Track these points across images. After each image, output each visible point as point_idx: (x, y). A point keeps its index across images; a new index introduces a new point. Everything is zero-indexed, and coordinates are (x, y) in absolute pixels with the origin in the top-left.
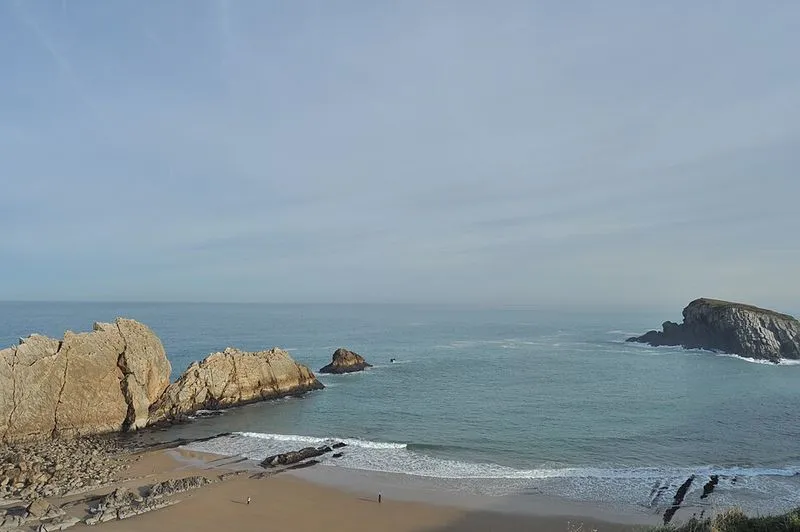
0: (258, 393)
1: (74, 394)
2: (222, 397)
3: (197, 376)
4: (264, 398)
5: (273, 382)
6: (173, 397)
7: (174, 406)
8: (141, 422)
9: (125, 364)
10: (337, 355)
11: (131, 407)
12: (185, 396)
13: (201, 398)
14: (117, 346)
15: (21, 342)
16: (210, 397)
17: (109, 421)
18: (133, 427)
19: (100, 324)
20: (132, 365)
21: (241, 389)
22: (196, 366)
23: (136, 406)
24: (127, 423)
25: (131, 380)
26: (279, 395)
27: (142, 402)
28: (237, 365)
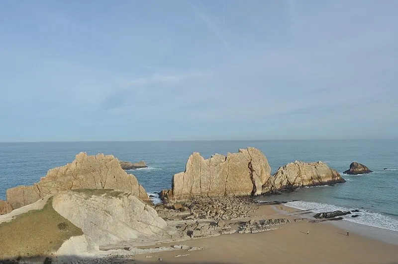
0: (311, 182)
1: (232, 179)
2: (294, 183)
3: (283, 173)
4: (314, 185)
5: (319, 178)
6: (272, 183)
7: (273, 186)
8: (259, 192)
9: (251, 166)
10: (352, 165)
11: (254, 185)
12: (277, 182)
13: (285, 183)
14: (248, 159)
15: (212, 157)
16: (289, 183)
17: (246, 190)
18: (256, 194)
19: (241, 150)
20: (254, 167)
21: (303, 180)
22: (282, 169)
23: (256, 185)
24: (253, 192)
25: (254, 173)
26: (322, 184)
27: (259, 184)
28: (301, 169)
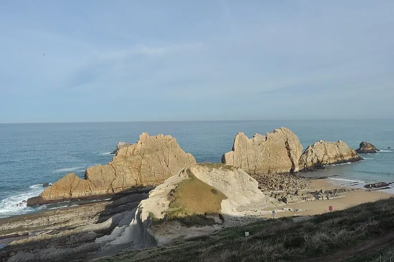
0: (336, 160)
1: (274, 157)
2: (322, 161)
3: (312, 152)
4: (339, 162)
5: (341, 156)
6: (304, 160)
7: (305, 164)
8: (297, 169)
9: (288, 146)
10: (362, 145)
11: (293, 163)
12: (309, 160)
13: (315, 161)
14: (284, 138)
15: (254, 137)
16: (318, 161)
17: (286, 168)
18: (295, 171)
19: (276, 130)
20: (291, 146)
21: (329, 158)
22: (311, 148)
23: (295, 163)
24: (292, 170)
25: (291, 152)
26: (345, 161)
27: (296, 162)
28: (326, 147)
